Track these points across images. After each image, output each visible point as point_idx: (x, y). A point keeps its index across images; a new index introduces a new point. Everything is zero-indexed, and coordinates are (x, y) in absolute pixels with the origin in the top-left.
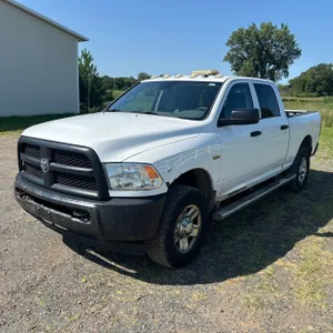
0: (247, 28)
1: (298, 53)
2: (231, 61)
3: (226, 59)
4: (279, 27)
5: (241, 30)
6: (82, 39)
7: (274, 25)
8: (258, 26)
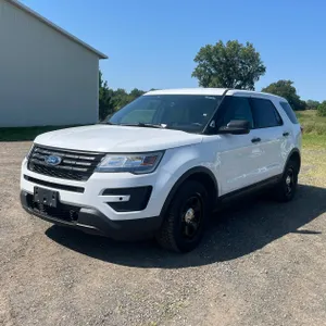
0: (214, 45)
1: (263, 70)
2: (199, 77)
3: (194, 75)
4: (245, 45)
5: (208, 47)
6: (103, 57)
7: (239, 43)
8: (225, 44)
